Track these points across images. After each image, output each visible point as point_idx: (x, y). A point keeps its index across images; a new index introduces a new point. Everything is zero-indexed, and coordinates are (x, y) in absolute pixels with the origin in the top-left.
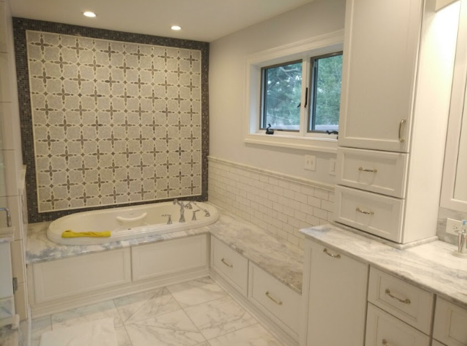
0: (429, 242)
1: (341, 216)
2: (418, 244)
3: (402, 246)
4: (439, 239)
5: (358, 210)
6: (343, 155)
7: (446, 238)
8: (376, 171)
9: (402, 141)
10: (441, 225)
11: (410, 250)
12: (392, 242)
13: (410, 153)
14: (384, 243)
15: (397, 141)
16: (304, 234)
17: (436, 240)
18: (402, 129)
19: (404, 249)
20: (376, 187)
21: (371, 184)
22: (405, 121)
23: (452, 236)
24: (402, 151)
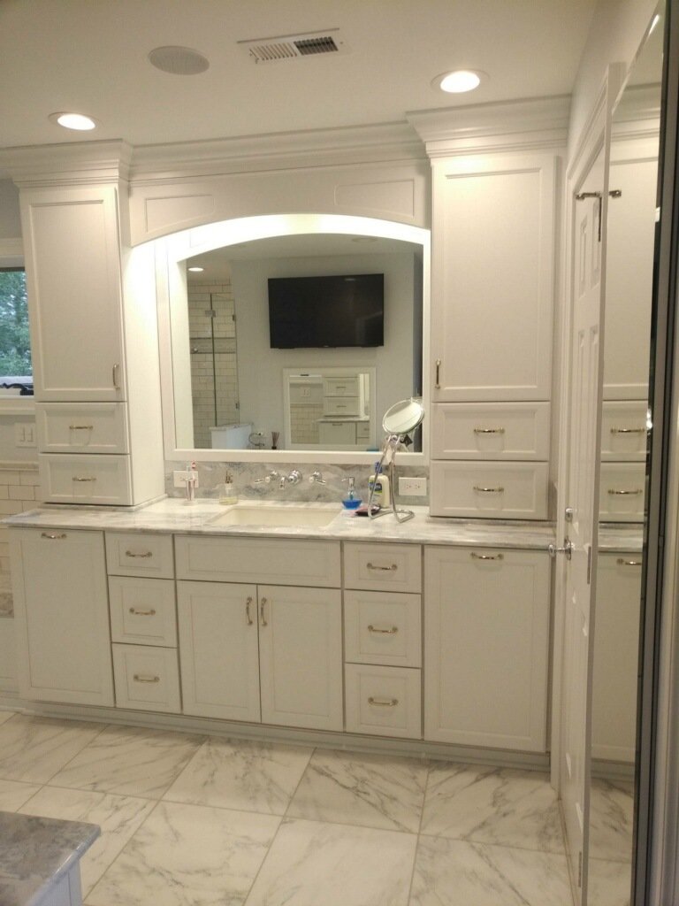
0: (159, 501)
1: (53, 493)
2: (151, 504)
3: (134, 508)
4: (169, 497)
5: (74, 479)
6: (45, 412)
7: (176, 493)
8: (91, 428)
9: (118, 389)
10: (169, 479)
11: (144, 510)
12: (124, 507)
13: (128, 401)
14: (114, 511)
15: (112, 389)
16: (7, 523)
17: (166, 498)
18: (116, 375)
19: (136, 510)
20: (94, 446)
21: (88, 443)
22: (118, 366)
23: (181, 490)
24: (119, 400)
